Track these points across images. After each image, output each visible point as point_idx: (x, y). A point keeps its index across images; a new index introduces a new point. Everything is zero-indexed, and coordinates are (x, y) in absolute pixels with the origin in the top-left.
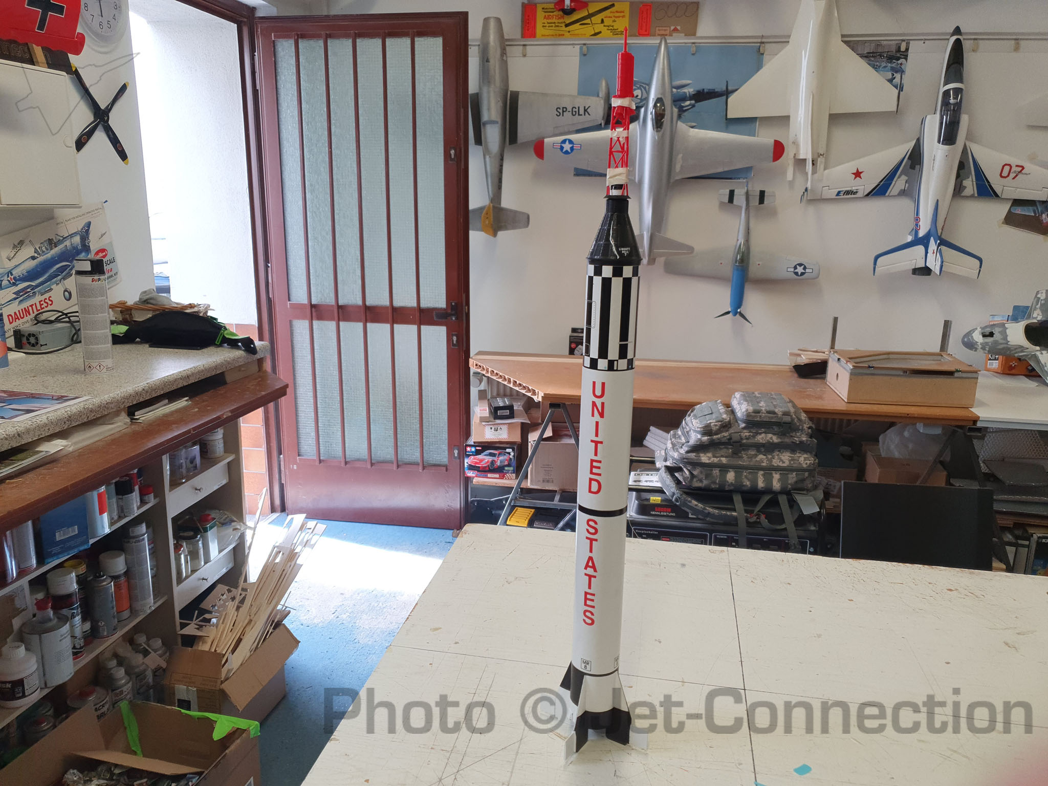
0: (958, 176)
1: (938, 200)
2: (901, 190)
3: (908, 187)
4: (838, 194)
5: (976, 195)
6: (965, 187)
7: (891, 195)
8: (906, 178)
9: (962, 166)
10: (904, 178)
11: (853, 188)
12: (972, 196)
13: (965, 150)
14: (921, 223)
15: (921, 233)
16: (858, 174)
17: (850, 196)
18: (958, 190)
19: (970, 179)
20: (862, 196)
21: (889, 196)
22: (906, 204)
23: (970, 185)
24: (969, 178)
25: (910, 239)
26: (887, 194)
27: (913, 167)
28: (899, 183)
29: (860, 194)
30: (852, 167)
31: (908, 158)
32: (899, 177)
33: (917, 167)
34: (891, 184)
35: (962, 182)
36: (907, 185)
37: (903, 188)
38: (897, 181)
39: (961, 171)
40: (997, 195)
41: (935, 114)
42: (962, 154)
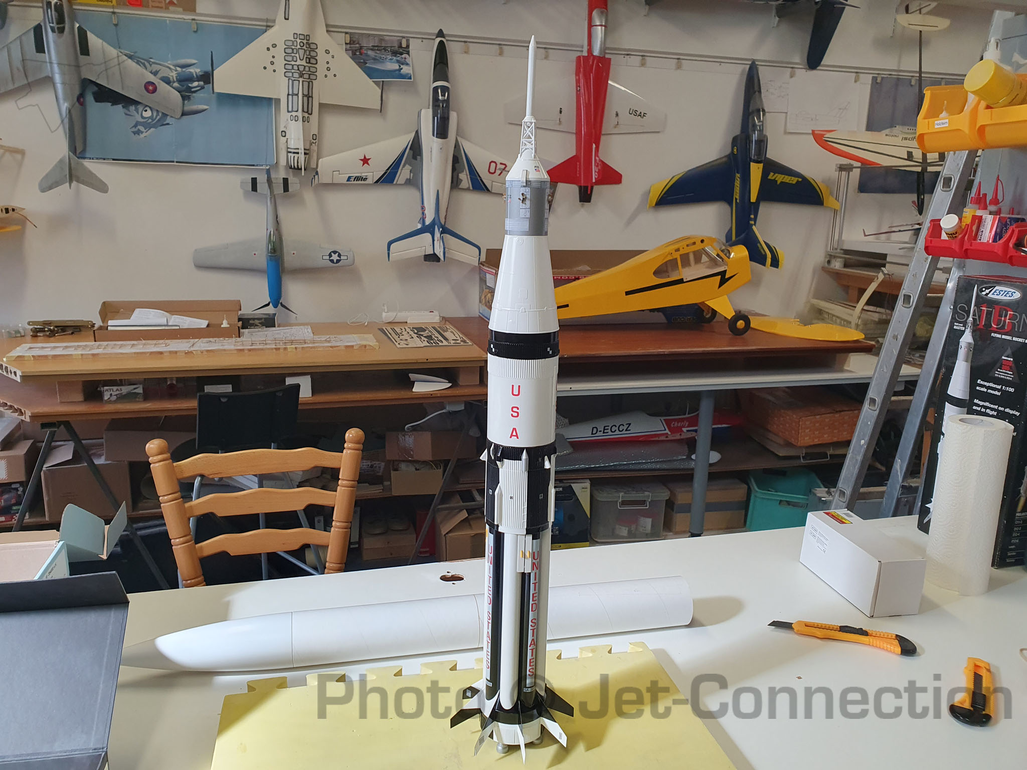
0: (454, 169)
1: (438, 191)
2: (407, 179)
3: (413, 177)
4: (349, 179)
5: (471, 188)
6: (462, 180)
7: (398, 183)
8: (410, 168)
9: (456, 160)
10: (408, 167)
11: (363, 174)
12: (468, 189)
13: (457, 146)
14: (426, 212)
15: (428, 222)
16: (365, 161)
17: (360, 182)
18: (455, 183)
20: (371, 183)
21: (396, 184)
22: (411, 193)
23: (464, 177)
24: (463, 171)
25: (419, 226)
27: (415, 158)
28: (404, 173)
29: (370, 181)
30: (359, 153)
31: (410, 149)
32: (404, 166)
33: (418, 157)
34: (396, 173)
35: (458, 176)
36: (412, 175)
37: (409, 177)
38: (402, 170)
39: (456, 165)
40: (488, 190)
41: (429, 108)
42: (455, 147)
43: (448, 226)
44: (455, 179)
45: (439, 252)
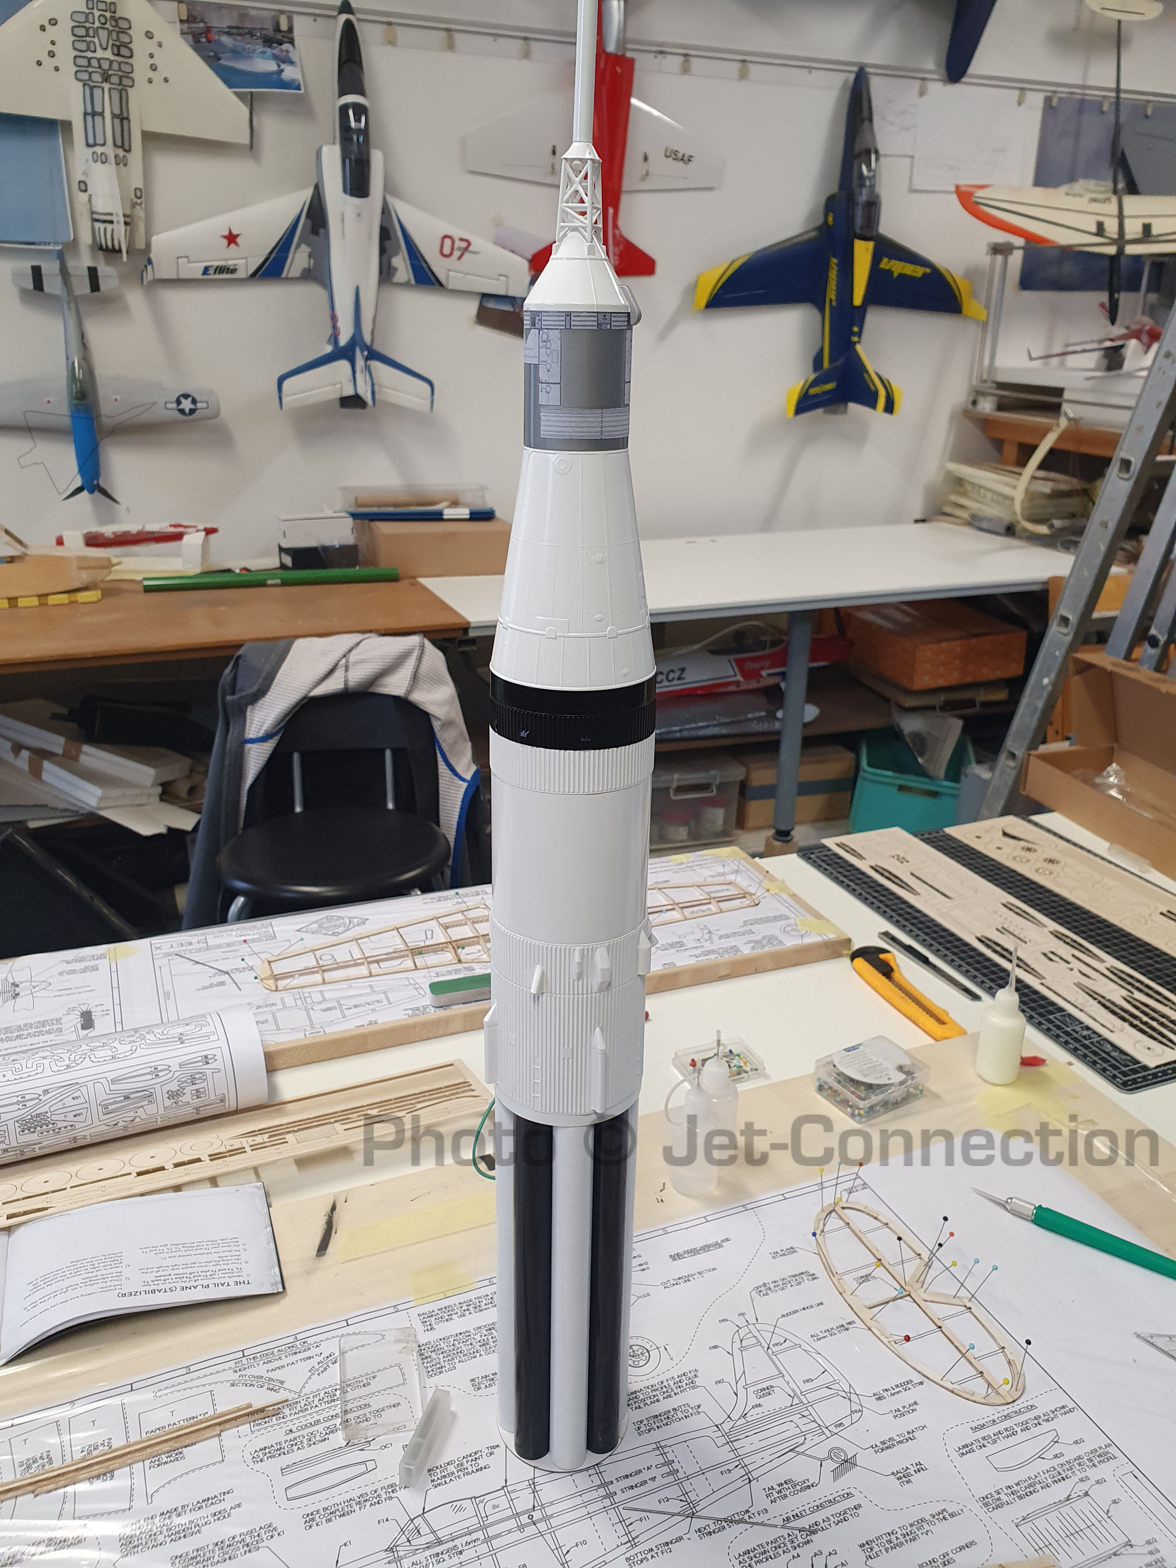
0: (383, 251)
1: (357, 287)
2: (304, 270)
3: (314, 266)
4: (206, 271)
5: (413, 282)
6: (396, 269)
7: (290, 276)
8: (309, 249)
9: (385, 234)
10: (305, 250)
11: (230, 262)
12: (407, 285)
13: (386, 211)
14: (340, 324)
15: (343, 341)
16: (232, 239)
17: (225, 276)
18: (386, 273)
19: (400, 256)
20: (243, 276)
21: (287, 279)
22: (314, 291)
23: (401, 263)
24: (397, 254)
25: (329, 349)
26: (284, 275)
27: (315, 231)
28: (299, 259)
29: (241, 274)
30: (220, 224)
31: (308, 216)
32: (298, 247)
33: (322, 231)
34: (286, 258)
35: (390, 261)
36: (312, 261)
37: (306, 265)
38: (295, 253)
39: (387, 243)
40: (441, 284)
41: (334, 143)
42: (383, 212)
43: (378, 347)
44: (385, 268)
45: (365, 392)
